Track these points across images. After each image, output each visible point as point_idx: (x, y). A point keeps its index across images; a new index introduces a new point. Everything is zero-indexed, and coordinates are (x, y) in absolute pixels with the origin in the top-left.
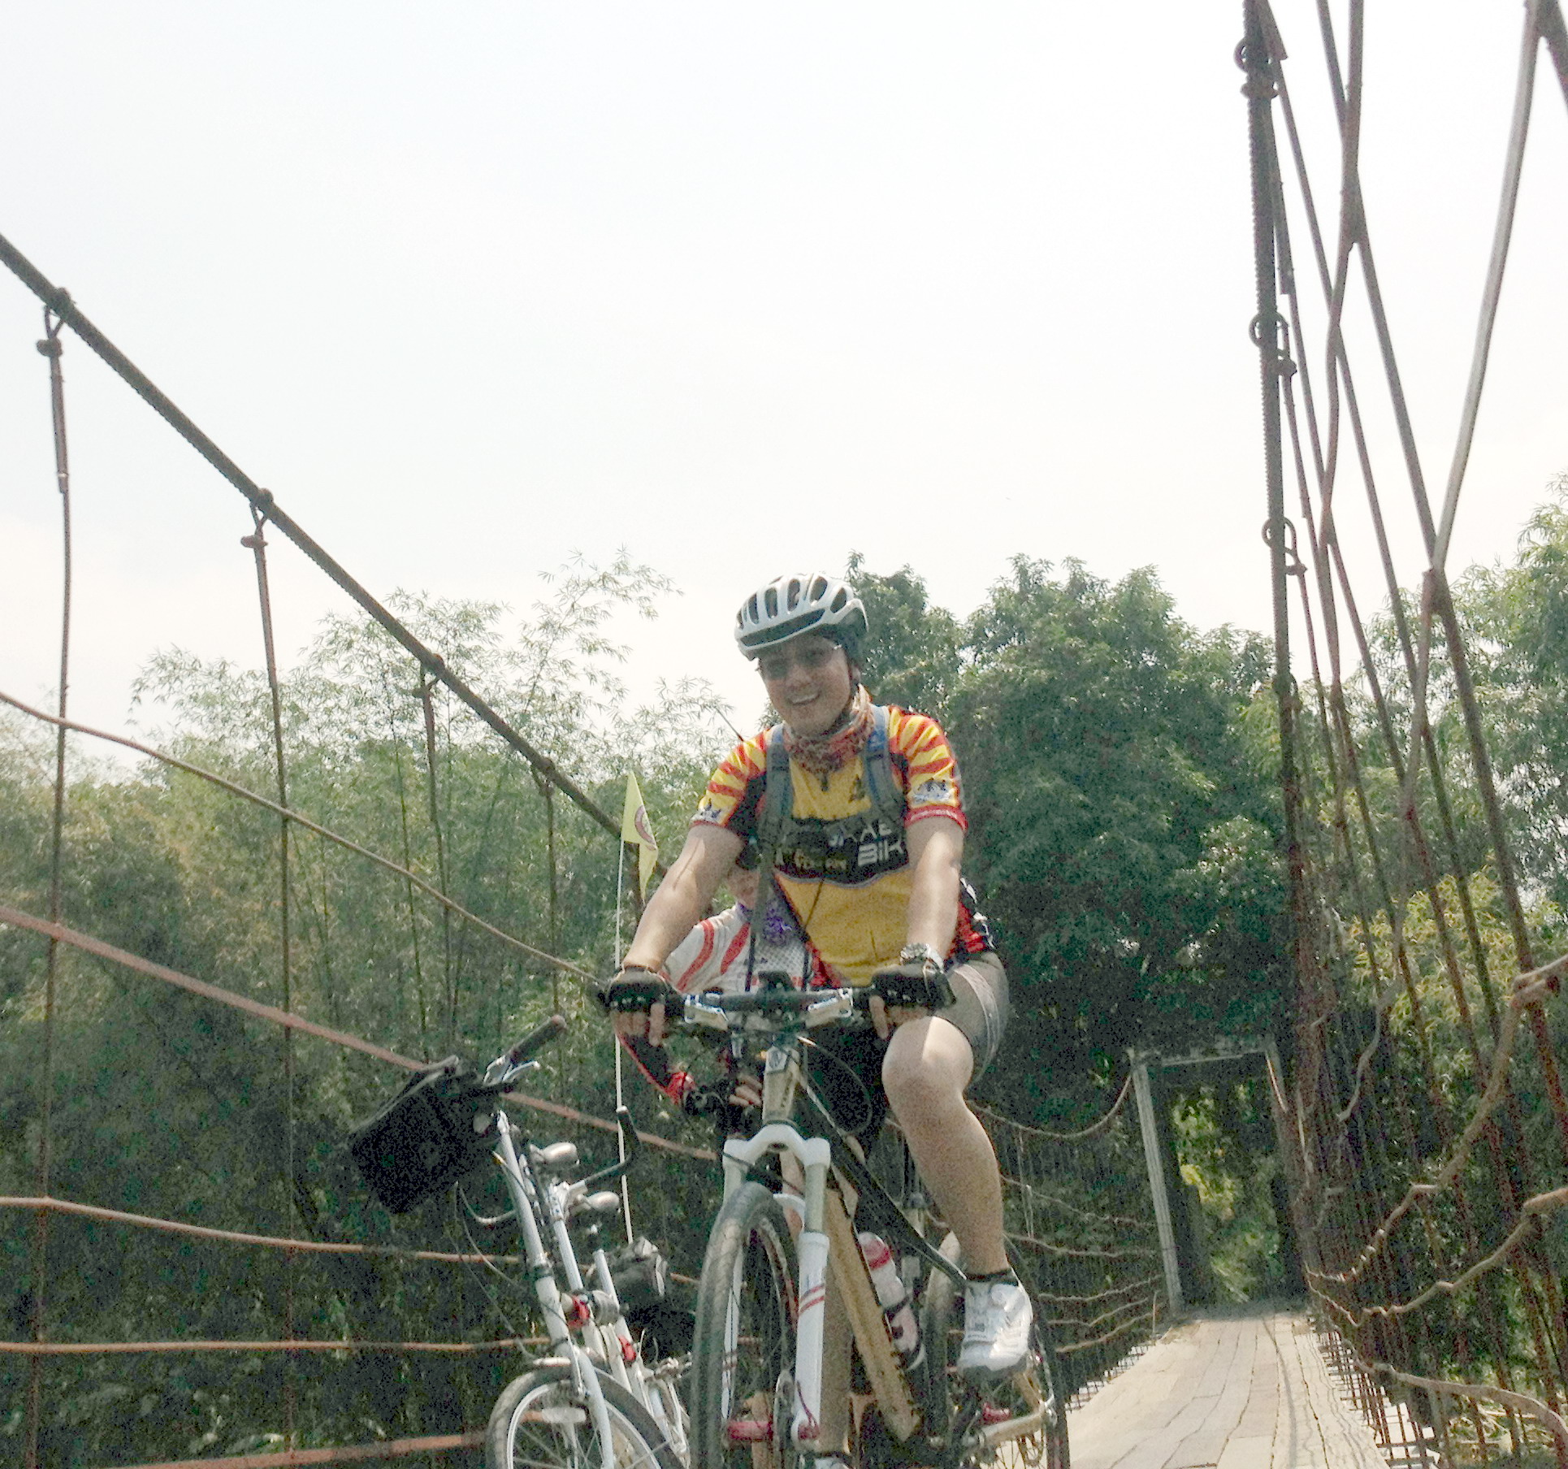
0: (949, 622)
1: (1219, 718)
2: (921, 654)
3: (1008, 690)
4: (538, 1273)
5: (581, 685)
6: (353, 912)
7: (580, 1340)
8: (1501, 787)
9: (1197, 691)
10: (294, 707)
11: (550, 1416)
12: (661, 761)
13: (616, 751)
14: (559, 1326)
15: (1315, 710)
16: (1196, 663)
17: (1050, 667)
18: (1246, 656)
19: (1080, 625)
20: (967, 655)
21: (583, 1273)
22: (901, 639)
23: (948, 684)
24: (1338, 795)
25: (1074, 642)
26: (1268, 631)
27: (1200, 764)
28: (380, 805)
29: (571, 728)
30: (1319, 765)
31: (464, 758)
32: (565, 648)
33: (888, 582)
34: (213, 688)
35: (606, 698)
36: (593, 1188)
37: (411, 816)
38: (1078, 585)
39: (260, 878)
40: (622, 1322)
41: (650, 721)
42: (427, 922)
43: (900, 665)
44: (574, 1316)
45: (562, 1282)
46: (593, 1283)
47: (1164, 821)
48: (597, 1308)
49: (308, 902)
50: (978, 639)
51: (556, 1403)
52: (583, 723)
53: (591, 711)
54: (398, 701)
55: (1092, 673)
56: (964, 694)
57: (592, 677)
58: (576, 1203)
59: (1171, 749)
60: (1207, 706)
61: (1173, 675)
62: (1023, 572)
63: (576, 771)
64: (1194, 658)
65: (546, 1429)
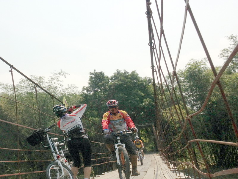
0: (108, 77)
1: (145, 88)
2: (104, 81)
3: (116, 85)
4: (53, 152)
5: (57, 85)
6: (26, 111)
7: (59, 160)
8: (184, 94)
9: (142, 84)
10: (17, 89)
11: (55, 168)
12: (69, 94)
13: (62, 93)
14: (56, 158)
15: (158, 86)
16: (142, 81)
17: (122, 82)
18: (149, 80)
19: (126, 77)
20: (110, 81)
21: (59, 152)
22: (101, 79)
23: (108, 84)
24: (162, 96)
25: (125, 79)
26: (152, 77)
27: (143, 92)
28: (29, 99)
29: (56, 90)
30: (159, 92)
31: (41, 94)
32: (54, 81)
33: (99, 73)
34: (6, 87)
35: (60, 87)
36: (60, 143)
37: (34, 101)
38: (125, 73)
39: (13, 108)
40: (65, 158)
41: (67, 89)
42: (36, 112)
43: (101, 82)
44: (58, 157)
45: (56, 153)
46: (61, 153)
47: (138, 99)
48: (61, 156)
49: (20, 110)
50: (112, 79)
51: (55, 167)
52: (57, 89)
53: (58, 88)
54: (31, 88)
55: (127, 83)
56: (110, 85)
57: (58, 84)
58: (58, 145)
59: (139, 91)
60: (143, 86)
61: (139, 83)
62: (118, 71)
63: (57, 95)
64: (141, 80)
65: (54, 170)
